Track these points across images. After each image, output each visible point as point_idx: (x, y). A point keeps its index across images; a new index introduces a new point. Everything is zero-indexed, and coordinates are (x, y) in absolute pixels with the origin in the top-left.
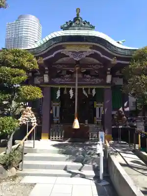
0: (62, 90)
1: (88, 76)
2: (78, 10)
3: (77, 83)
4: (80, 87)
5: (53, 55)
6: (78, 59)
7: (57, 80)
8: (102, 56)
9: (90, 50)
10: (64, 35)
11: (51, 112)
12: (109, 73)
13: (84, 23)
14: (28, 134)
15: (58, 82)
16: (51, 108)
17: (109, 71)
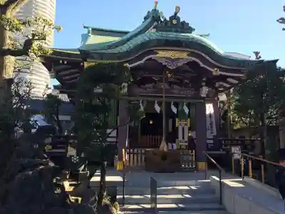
1: (176, 87)
2: (178, 9)
3: (164, 95)
4: (169, 100)
5: (142, 62)
6: (172, 67)
8: (201, 64)
9: (187, 57)
10: (160, 38)
12: (204, 84)
17: (204, 81)
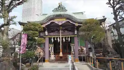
0: (54, 38)
1: (66, 31)
3: (61, 35)
5: (49, 23)
6: (60, 24)
7: (52, 34)
8: (71, 22)
9: (65, 20)
10: (54, 14)
11: (49, 50)
12: (75, 29)
13: (62, 9)
14: (39, 59)
15: (52, 35)
16: (49, 48)
